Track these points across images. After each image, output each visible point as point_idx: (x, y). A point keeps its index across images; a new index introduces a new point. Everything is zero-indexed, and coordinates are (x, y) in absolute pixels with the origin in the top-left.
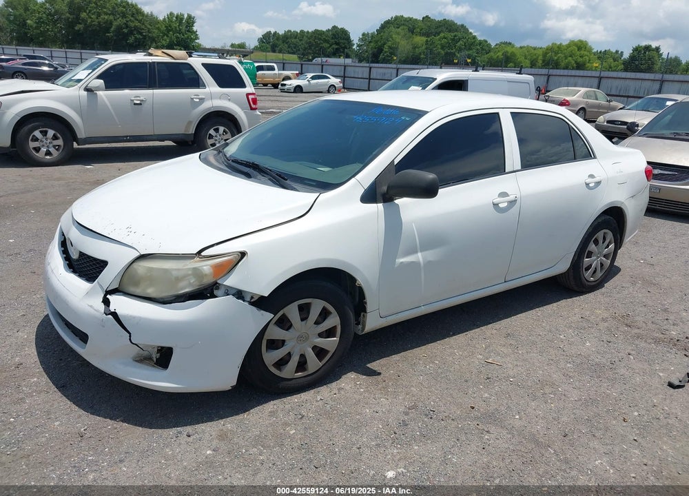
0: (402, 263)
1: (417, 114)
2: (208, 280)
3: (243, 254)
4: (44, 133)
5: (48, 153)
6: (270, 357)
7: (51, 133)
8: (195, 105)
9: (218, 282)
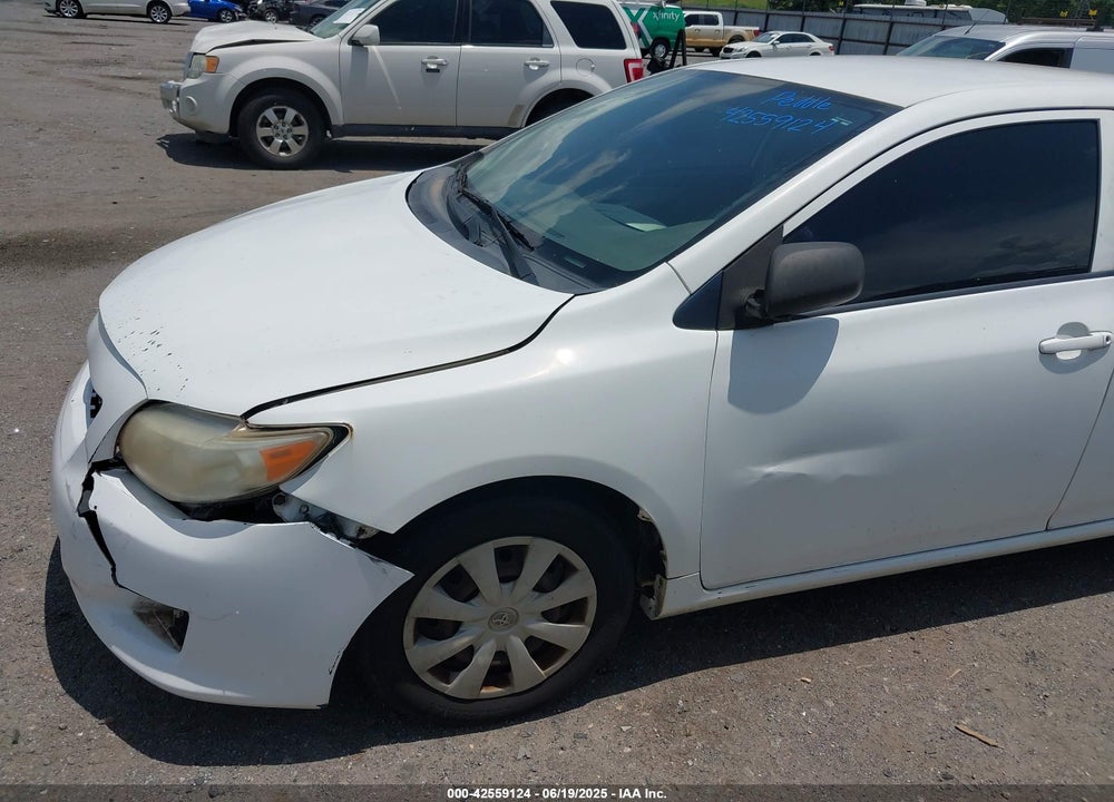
0: (769, 475)
1: (871, 112)
2: (261, 482)
3: (340, 432)
4: (281, 114)
5: (285, 148)
6: (423, 655)
7: (291, 113)
8: (531, 76)
9: (282, 487)
